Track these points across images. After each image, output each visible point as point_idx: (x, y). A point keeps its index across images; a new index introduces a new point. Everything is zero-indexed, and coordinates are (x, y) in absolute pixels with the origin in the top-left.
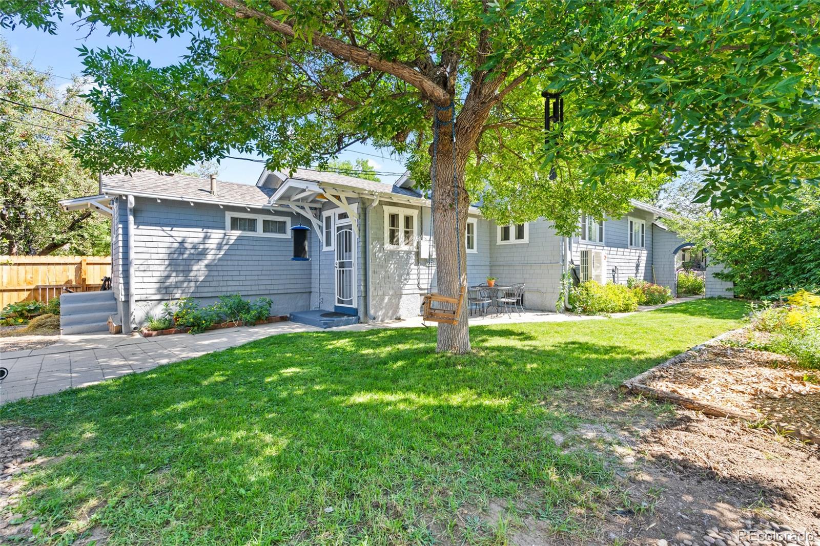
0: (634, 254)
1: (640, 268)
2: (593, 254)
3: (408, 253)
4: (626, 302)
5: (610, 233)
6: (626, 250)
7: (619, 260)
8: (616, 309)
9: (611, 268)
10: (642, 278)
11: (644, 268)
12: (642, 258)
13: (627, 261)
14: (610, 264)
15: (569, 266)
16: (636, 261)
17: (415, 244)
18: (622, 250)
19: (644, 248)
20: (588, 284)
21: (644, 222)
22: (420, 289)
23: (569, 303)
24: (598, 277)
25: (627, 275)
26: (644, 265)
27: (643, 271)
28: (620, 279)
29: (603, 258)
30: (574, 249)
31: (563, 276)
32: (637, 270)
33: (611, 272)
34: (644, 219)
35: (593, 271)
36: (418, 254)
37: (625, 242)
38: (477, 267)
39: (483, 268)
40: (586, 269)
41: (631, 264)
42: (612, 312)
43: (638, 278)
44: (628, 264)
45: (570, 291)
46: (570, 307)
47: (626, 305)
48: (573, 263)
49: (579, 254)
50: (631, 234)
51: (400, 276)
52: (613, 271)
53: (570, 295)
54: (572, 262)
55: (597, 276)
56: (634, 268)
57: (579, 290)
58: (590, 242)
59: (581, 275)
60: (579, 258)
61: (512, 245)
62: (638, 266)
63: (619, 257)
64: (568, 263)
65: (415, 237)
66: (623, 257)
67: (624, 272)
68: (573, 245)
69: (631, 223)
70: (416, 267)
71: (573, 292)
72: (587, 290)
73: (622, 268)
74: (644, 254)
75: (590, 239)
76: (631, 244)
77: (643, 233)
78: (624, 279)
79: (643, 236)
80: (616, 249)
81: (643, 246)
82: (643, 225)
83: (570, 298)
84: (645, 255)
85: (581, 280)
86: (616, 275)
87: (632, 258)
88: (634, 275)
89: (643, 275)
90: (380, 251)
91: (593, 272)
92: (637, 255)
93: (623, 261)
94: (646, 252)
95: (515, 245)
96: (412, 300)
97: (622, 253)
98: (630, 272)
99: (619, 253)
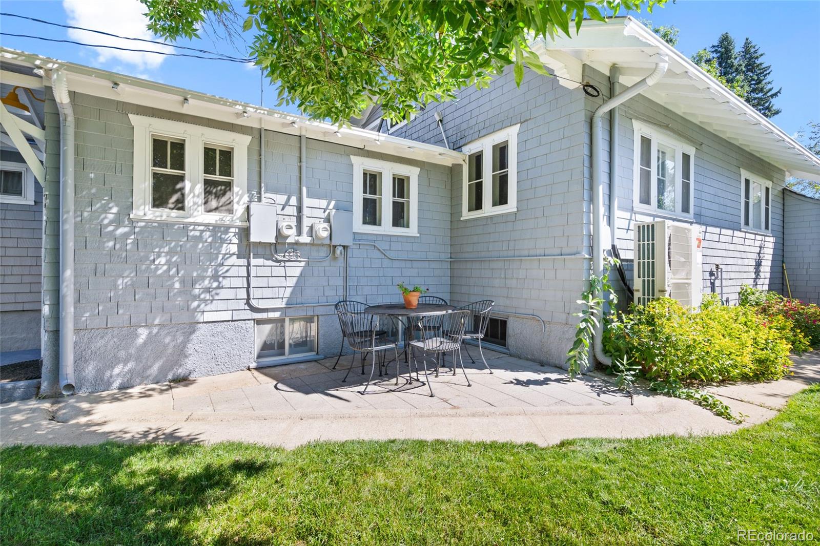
0: (751, 243)
1: (762, 269)
2: (668, 232)
3: (218, 230)
4: (761, 354)
5: (705, 196)
6: (737, 233)
7: (724, 253)
8: (735, 372)
9: (708, 268)
10: (766, 287)
11: (768, 269)
12: (766, 251)
13: (738, 255)
14: (708, 260)
15: (604, 261)
16: (755, 256)
17: (239, 210)
18: (730, 232)
19: (769, 233)
20: (656, 308)
21: (769, 184)
22: (254, 309)
23: (605, 351)
24: (683, 289)
25: (739, 282)
26: (769, 263)
27: (768, 275)
28: (725, 290)
29: (694, 243)
30: (618, 223)
31: (591, 286)
32: (757, 272)
33: (707, 276)
34: (770, 178)
35: (668, 274)
36: (245, 233)
37: (735, 219)
38: (415, 264)
39: (433, 265)
40: (650, 270)
41: (746, 262)
42: (722, 382)
43: (759, 288)
44: (740, 262)
45: (606, 322)
46: (607, 361)
47: (760, 361)
48: (617, 256)
49: (632, 235)
50: (747, 204)
51: (189, 283)
52: (711, 274)
53: (606, 330)
54: (614, 252)
55: (677, 286)
56: (752, 269)
57: (629, 321)
58: (660, 212)
59: (637, 284)
60: (632, 245)
61: (486, 218)
62: (758, 264)
63: (723, 246)
64: (602, 256)
65: (239, 196)
66: (732, 247)
67: (732, 275)
68: (617, 213)
69: (747, 182)
70: (243, 262)
71: (616, 324)
72: (651, 321)
73: (729, 268)
74: (770, 243)
75: (660, 205)
76: (747, 223)
77: (767, 203)
78: (733, 289)
79: (767, 210)
80: (717, 230)
81: (767, 228)
82: (767, 189)
83: (606, 340)
84: (771, 245)
85: (637, 295)
86: (717, 283)
87: (747, 249)
88: (751, 282)
89: (767, 281)
90: (118, 222)
91: (670, 278)
92: (758, 243)
93: (731, 254)
94: (772, 239)
95: (491, 217)
96: (230, 334)
97: (729, 239)
98: (745, 275)
99: (723, 238)
